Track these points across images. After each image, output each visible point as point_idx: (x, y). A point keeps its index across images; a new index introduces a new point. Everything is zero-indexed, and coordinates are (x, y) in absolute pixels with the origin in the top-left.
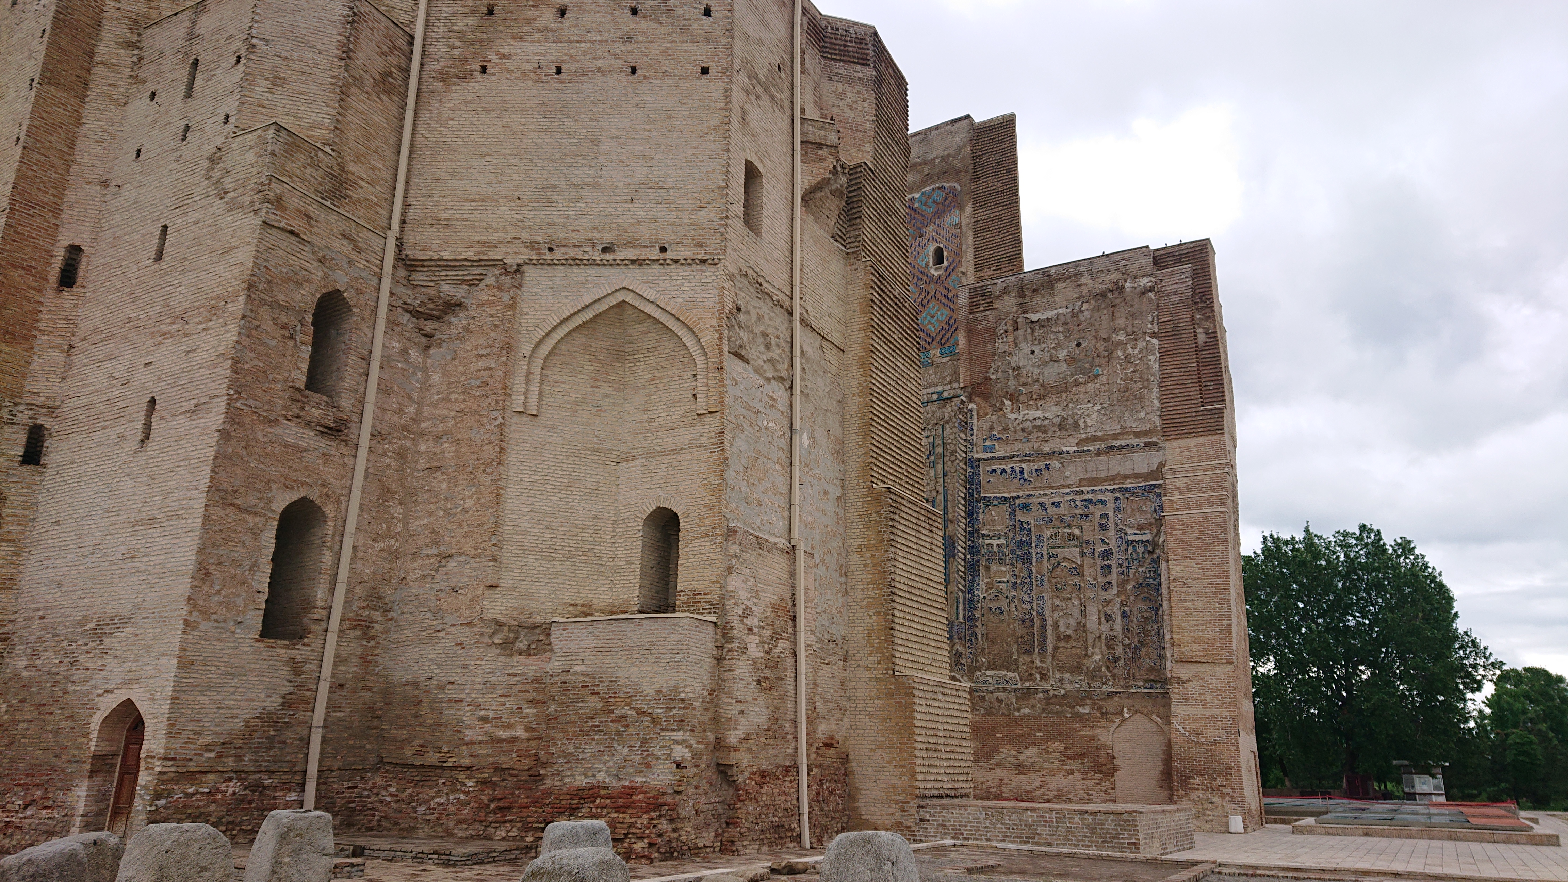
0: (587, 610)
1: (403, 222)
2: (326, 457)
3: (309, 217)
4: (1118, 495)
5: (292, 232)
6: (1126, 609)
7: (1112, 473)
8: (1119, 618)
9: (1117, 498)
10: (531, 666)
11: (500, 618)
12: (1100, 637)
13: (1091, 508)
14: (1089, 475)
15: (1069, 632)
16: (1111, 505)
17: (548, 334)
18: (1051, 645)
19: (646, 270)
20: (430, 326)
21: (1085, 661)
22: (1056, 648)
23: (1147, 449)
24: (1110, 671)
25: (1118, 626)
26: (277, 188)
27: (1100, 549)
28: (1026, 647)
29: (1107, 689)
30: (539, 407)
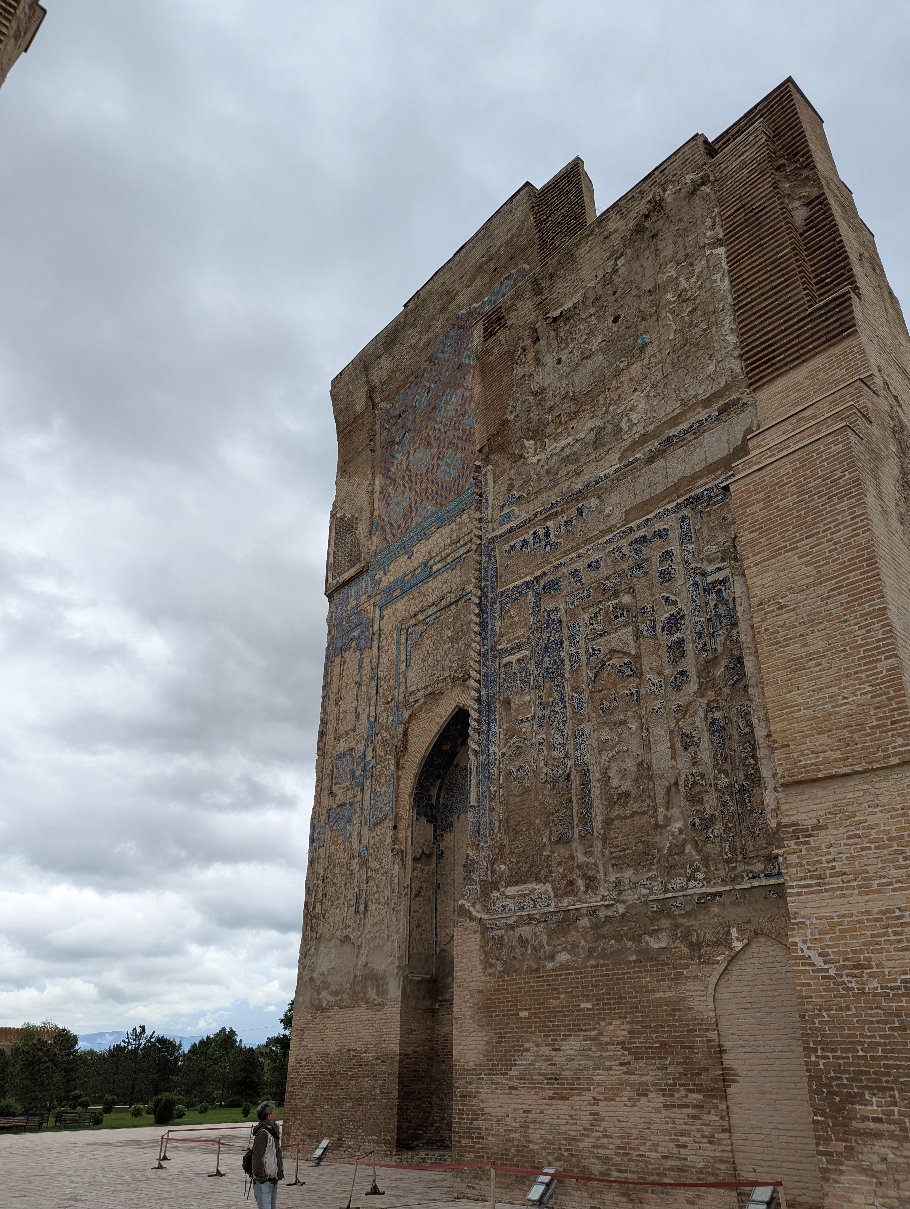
4: (685, 512)
6: (717, 715)
7: (673, 480)
8: (706, 737)
9: (683, 519)
12: (676, 783)
13: (645, 551)
14: (639, 499)
15: (627, 785)
16: (675, 534)
18: (600, 818)
21: (657, 839)
22: (608, 822)
23: (724, 417)
24: (699, 851)
25: (705, 754)
27: (663, 617)
28: (560, 828)
29: (697, 889)
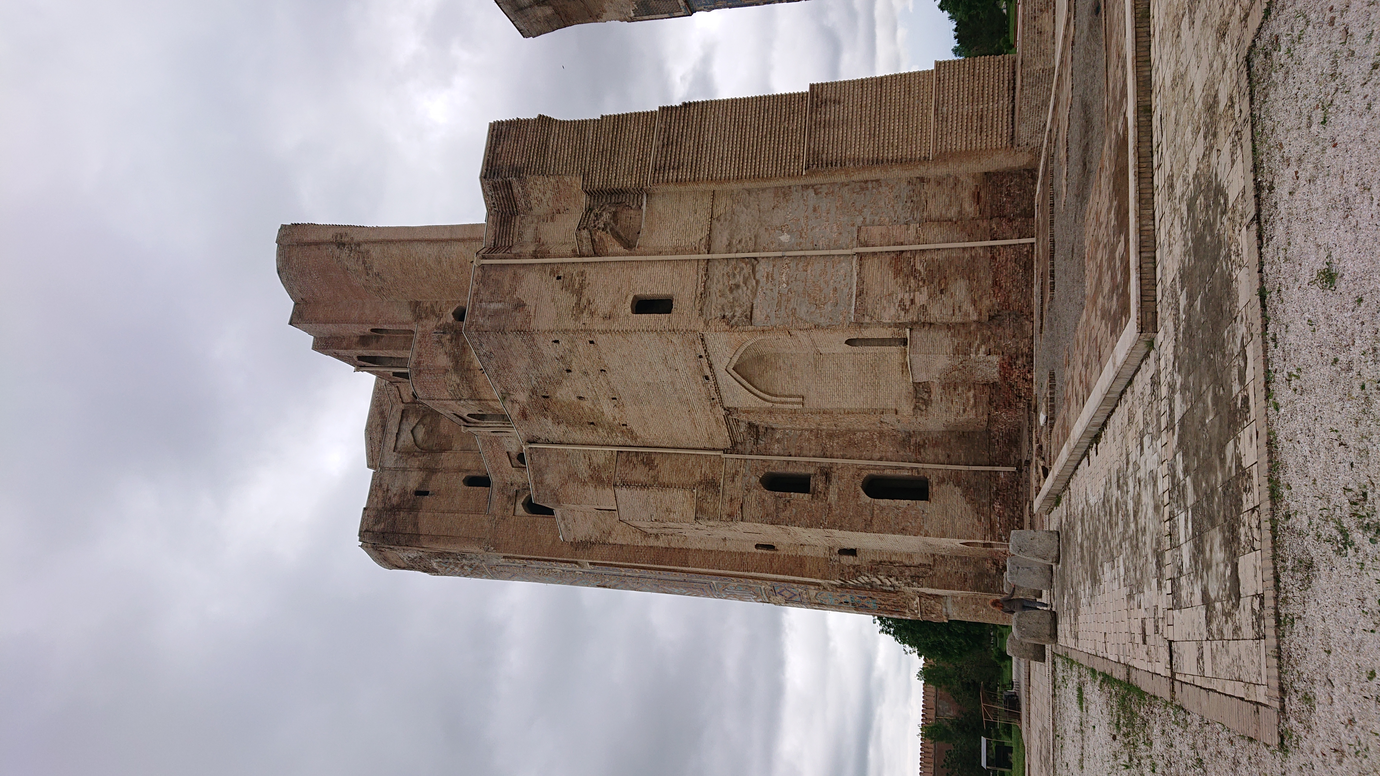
0: (904, 365)
1: (714, 449)
2: (840, 478)
3: (731, 500)
5: (742, 508)
10: (937, 392)
11: (912, 407)
17: (758, 396)
19: (714, 361)
20: (762, 430)
26: (724, 517)
30: (799, 397)
